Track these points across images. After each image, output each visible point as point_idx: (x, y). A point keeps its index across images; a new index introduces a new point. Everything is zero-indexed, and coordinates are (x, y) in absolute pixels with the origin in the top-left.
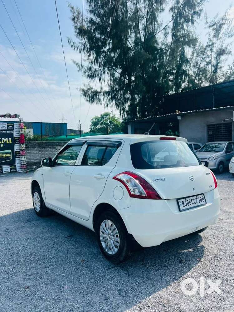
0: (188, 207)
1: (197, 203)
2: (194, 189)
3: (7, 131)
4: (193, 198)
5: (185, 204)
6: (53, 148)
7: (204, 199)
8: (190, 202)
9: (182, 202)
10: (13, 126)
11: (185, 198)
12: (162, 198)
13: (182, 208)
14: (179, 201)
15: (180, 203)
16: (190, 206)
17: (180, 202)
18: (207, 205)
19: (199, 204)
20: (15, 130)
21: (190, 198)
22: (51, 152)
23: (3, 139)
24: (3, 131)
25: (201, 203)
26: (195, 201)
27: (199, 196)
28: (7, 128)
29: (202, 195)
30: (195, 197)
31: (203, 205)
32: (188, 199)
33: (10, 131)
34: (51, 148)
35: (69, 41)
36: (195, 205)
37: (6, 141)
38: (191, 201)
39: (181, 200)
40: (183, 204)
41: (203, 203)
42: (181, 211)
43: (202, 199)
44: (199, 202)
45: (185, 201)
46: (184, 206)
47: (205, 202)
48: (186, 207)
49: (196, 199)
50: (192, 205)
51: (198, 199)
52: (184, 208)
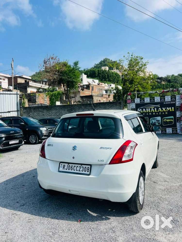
0: (68, 171)
1: (79, 171)
2: (73, 158)
3: (170, 102)
4: (76, 165)
5: (66, 167)
7: (89, 170)
8: (71, 168)
9: (64, 165)
10: (175, 98)
11: (69, 163)
12: (46, 158)
14: (61, 164)
15: (61, 166)
16: (70, 171)
17: (62, 165)
18: (90, 176)
19: (81, 172)
20: (177, 101)
21: (74, 165)
23: (168, 108)
24: (168, 102)
25: (84, 172)
26: (78, 169)
27: (84, 166)
28: (171, 100)
29: (89, 166)
30: (80, 165)
31: (85, 175)
32: (71, 165)
33: (173, 102)
36: (76, 171)
37: (170, 110)
39: (63, 164)
40: (64, 167)
41: (86, 173)
42: (59, 171)
43: (87, 169)
44: (82, 171)
45: (68, 166)
46: (64, 169)
47: (89, 173)
48: (65, 170)
49: (80, 167)
50: (73, 171)
51: (83, 168)
52: (64, 170)
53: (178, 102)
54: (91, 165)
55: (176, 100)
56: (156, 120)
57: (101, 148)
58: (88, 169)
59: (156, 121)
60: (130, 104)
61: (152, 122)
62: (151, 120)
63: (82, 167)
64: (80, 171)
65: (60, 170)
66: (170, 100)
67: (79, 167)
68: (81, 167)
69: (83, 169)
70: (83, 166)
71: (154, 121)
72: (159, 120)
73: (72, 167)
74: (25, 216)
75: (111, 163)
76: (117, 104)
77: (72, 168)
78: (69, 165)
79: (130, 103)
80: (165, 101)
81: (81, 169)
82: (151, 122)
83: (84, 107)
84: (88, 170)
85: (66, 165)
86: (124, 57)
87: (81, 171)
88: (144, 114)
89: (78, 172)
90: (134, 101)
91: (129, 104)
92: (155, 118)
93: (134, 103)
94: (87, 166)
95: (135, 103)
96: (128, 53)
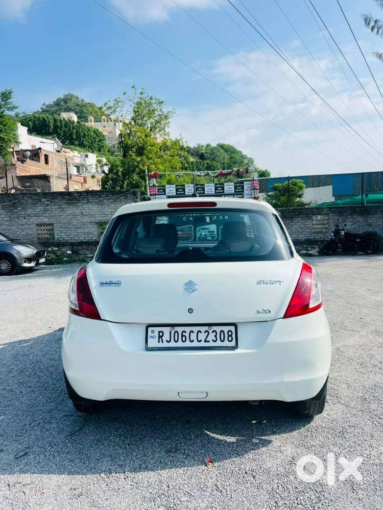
0: (173, 344)
1: (206, 341)
2: (191, 311)
3: (234, 195)
4: (196, 329)
5: (166, 337)
6: (307, 218)
7: (234, 336)
8: (182, 336)
9: (159, 332)
10: (243, 187)
12: (102, 318)
13: (153, 343)
14: (150, 329)
15: (153, 335)
16: (180, 344)
17: (153, 332)
18: (237, 351)
19: (211, 344)
20: (245, 192)
21: (188, 329)
22: (302, 226)
24: (229, 195)
25: (218, 343)
26: (202, 336)
27: (218, 329)
28: (235, 190)
29: (232, 328)
30: (206, 328)
31: (224, 349)
32: (180, 330)
33: (239, 195)
34: (304, 219)
35: (367, 21)
36: (196, 344)
38: (187, 335)
39: (157, 329)
40: (160, 337)
41: (226, 343)
42: (148, 349)
43: (226, 336)
44: (213, 340)
45: (171, 332)
46: (162, 342)
47: (233, 344)
48: (165, 345)
49: (207, 333)
50: (188, 344)
51: (215, 333)
52: (161, 345)
53: (248, 194)
54: (235, 325)
55: (243, 191)
56: (207, 231)
57: (259, 283)
58: (230, 333)
59: (207, 233)
60: (157, 196)
61: (201, 234)
62: (198, 231)
63: (213, 332)
64: (209, 341)
65: (150, 345)
66: (233, 191)
67: (203, 331)
68: (210, 332)
69: (216, 336)
70: (214, 328)
71: (203, 233)
72: (213, 232)
73: (184, 334)
74: (54, 482)
75: (287, 315)
76: (128, 195)
77: (184, 338)
78: (175, 330)
79: (155, 195)
80: (223, 192)
81: (212, 336)
82: (198, 235)
83: (48, 201)
84: (231, 336)
85: (167, 330)
86: (124, 94)
87: (211, 341)
88: (185, 218)
89: (203, 344)
90: (164, 190)
91: (154, 197)
92: (206, 227)
93: (165, 194)
94: (226, 329)
95: (167, 194)
96: (133, 87)
